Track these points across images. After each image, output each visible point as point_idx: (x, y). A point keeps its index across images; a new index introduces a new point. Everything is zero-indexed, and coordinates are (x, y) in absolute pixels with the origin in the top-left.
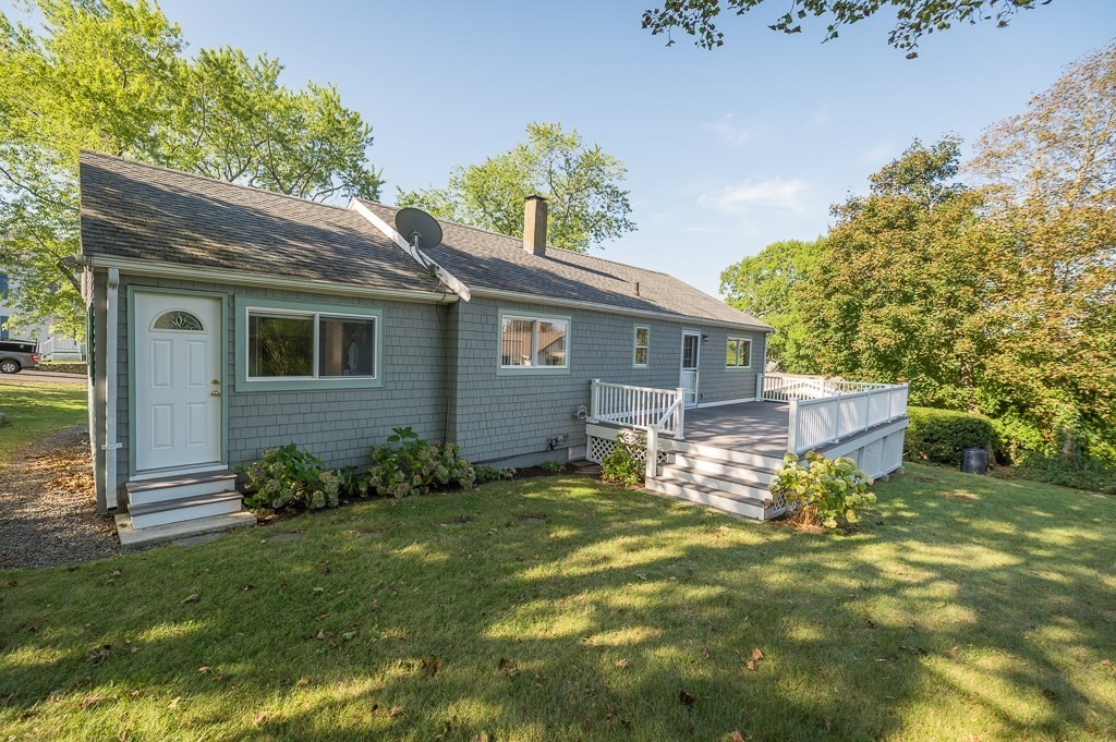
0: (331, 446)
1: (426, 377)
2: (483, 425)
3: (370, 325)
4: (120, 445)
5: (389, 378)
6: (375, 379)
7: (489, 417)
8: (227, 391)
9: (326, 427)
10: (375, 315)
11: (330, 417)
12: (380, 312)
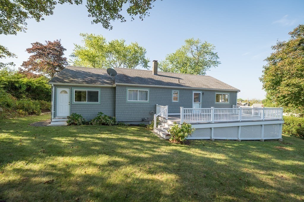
0: (89, 115)
1: (110, 103)
2: (123, 113)
3: (98, 92)
4: (54, 112)
5: (102, 102)
6: (99, 102)
7: (124, 112)
8: (71, 104)
9: (89, 111)
10: (99, 90)
11: (89, 110)
12: (100, 89)
